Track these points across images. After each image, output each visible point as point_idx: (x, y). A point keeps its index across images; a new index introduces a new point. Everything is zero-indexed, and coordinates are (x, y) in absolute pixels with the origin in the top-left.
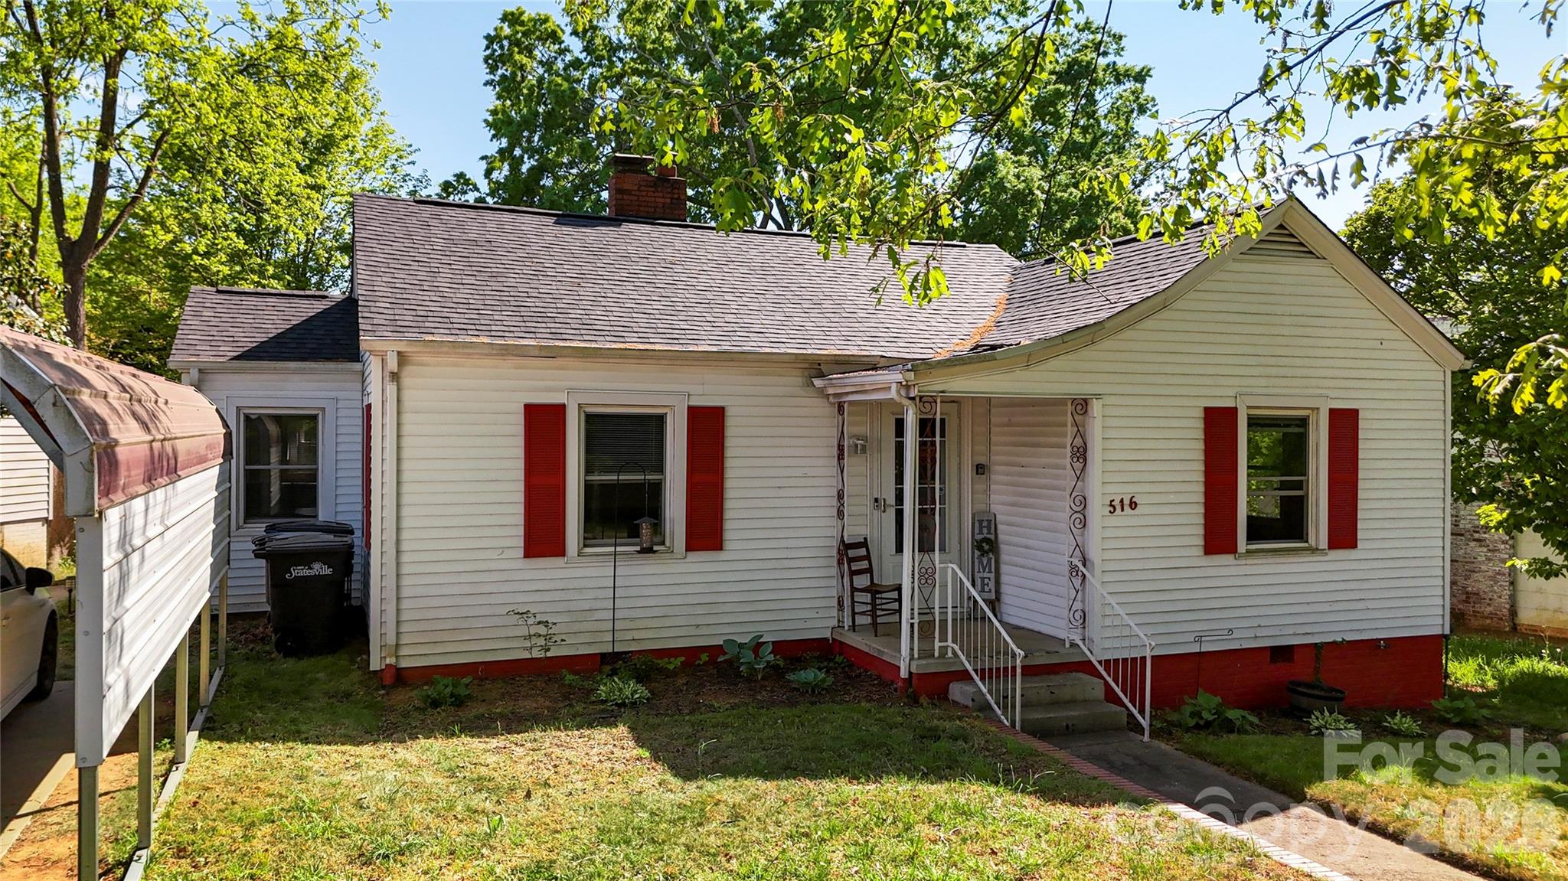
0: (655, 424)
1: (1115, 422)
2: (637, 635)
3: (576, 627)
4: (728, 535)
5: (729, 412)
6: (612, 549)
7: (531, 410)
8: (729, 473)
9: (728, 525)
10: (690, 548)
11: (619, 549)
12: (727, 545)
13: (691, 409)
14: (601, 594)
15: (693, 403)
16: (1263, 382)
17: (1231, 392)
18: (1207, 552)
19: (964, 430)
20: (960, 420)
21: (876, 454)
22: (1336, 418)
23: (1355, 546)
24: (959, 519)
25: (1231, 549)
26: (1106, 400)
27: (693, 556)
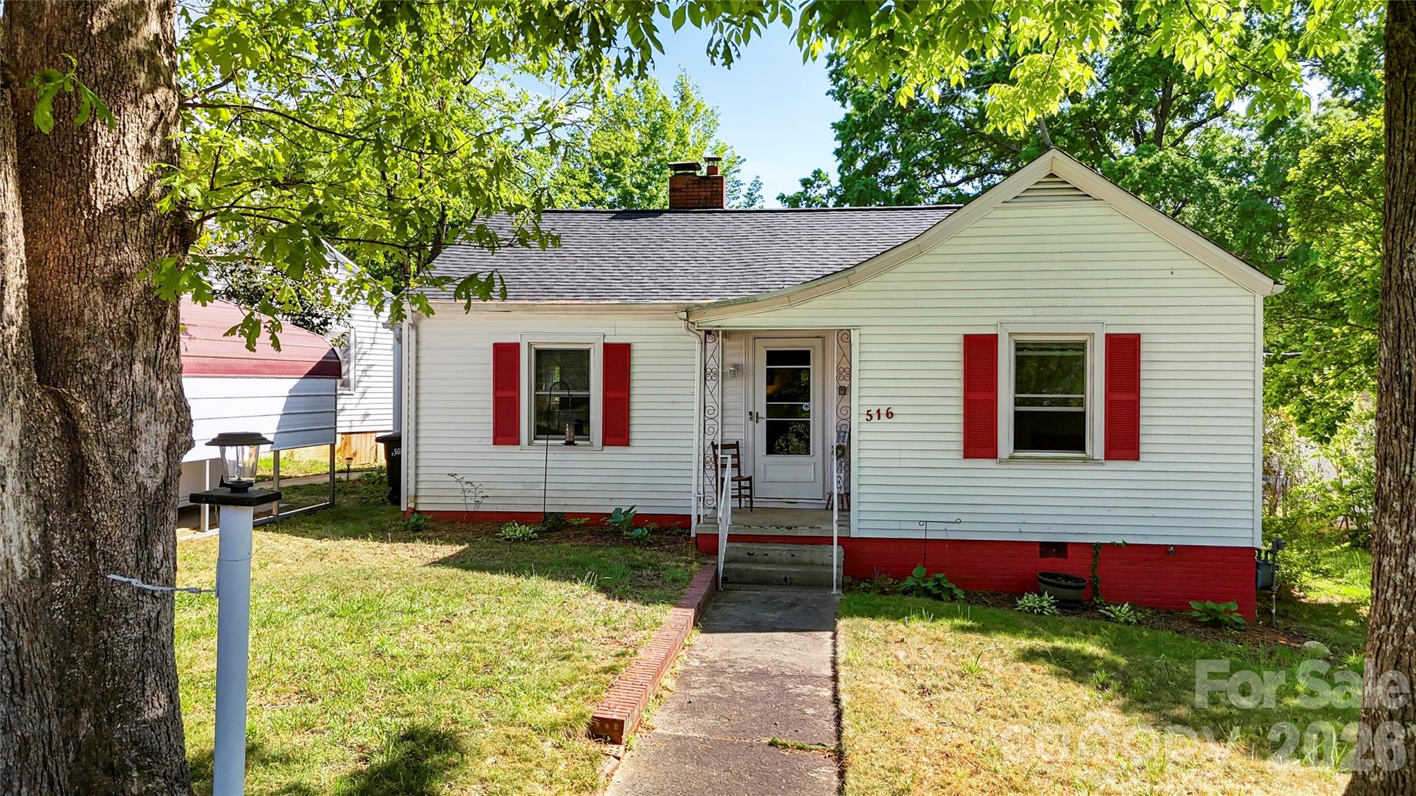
0: (583, 355)
1: (870, 348)
2: (569, 502)
3: (527, 493)
4: (633, 436)
5: (635, 347)
6: (545, 442)
7: (498, 347)
8: (634, 392)
9: (633, 429)
10: (605, 443)
11: (549, 442)
12: (633, 443)
13: (605, 345)
14: (536, 472)
15: (608, 340)
16: (1030, 312)
17: (993, 321)
18: (967, 456)
19: (828, 359)
20: (824, 350)
21: (751, 379)
22: (1113, 342)
23: (1137, 458)
24: (823, 430)
25: (993, 455)
26: (864, 330)
27: (608, 449)
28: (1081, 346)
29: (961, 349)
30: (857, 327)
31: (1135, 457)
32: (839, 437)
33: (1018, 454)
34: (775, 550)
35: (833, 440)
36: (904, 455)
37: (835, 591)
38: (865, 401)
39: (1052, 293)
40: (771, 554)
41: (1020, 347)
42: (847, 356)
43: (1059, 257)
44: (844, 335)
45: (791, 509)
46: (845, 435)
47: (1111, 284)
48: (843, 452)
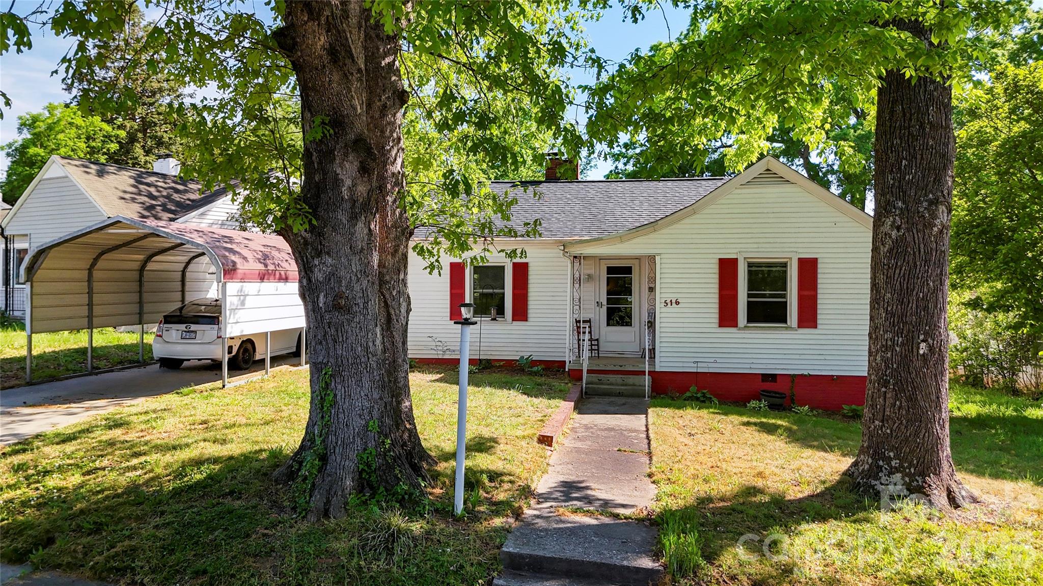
0: (500, 270)
1: (667, 266)
4: (530, 315)
5: (530, 265)
8: (530, 290)
9: (530, 311)
10: (513, 320)
12: (530, 319)
13: (514, 264)
15: (516, 261)
16: (756, 246)
17: (735, 251)
18: (720, 326)
19: (643, 271)
20: (640, 267)
21: (598, 283)
22: (802, 262)
23: (816, 327)
24: (639, 313)
25: (735, 325)
26: (663, 256)
27: (515, 323)
28: (785, 265)
29: (717, 266)
30: (659, 254)
31: (815, 326)
32: (649, 316)
33: (748, 325)
34: (612, 378)
35: (645, 318)
36: (685, 325)
37: (647, 399)
38: (663, 295)
39: (767, 235)
40: (611, 380)
41: (750, 265)
42: (653, 270)
43: (772, 215)
44: (652, 259)
45: (621, 356)
46: (652, 315)
47: (801, 230)
48: (651, 324)
